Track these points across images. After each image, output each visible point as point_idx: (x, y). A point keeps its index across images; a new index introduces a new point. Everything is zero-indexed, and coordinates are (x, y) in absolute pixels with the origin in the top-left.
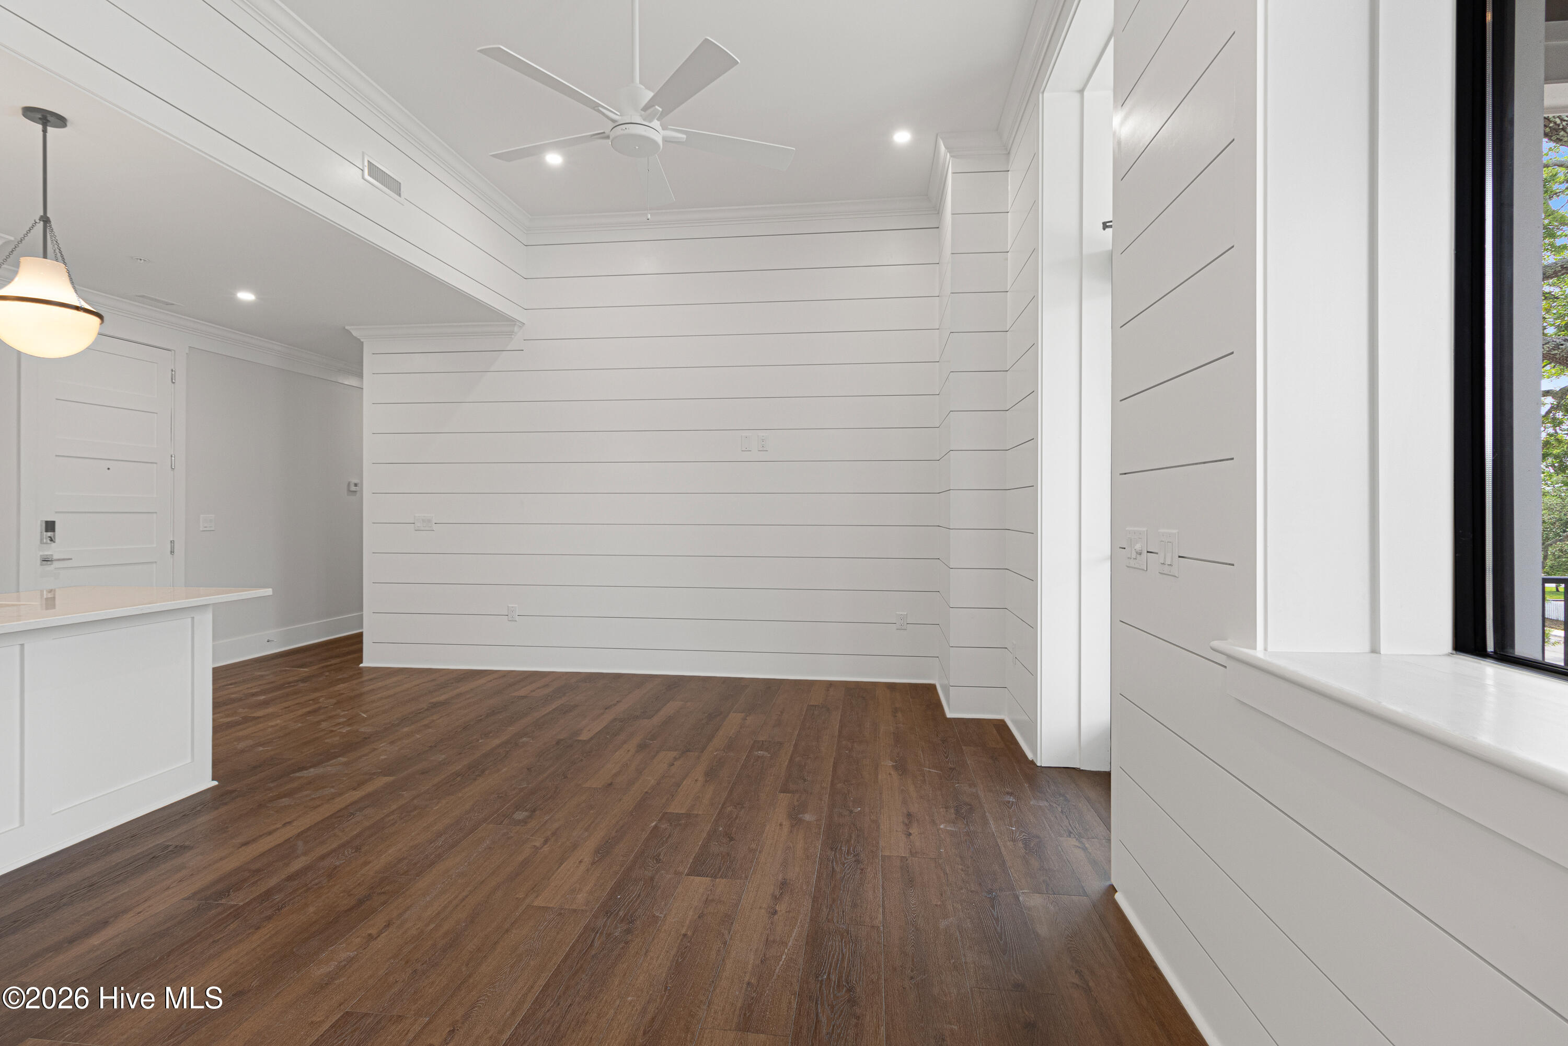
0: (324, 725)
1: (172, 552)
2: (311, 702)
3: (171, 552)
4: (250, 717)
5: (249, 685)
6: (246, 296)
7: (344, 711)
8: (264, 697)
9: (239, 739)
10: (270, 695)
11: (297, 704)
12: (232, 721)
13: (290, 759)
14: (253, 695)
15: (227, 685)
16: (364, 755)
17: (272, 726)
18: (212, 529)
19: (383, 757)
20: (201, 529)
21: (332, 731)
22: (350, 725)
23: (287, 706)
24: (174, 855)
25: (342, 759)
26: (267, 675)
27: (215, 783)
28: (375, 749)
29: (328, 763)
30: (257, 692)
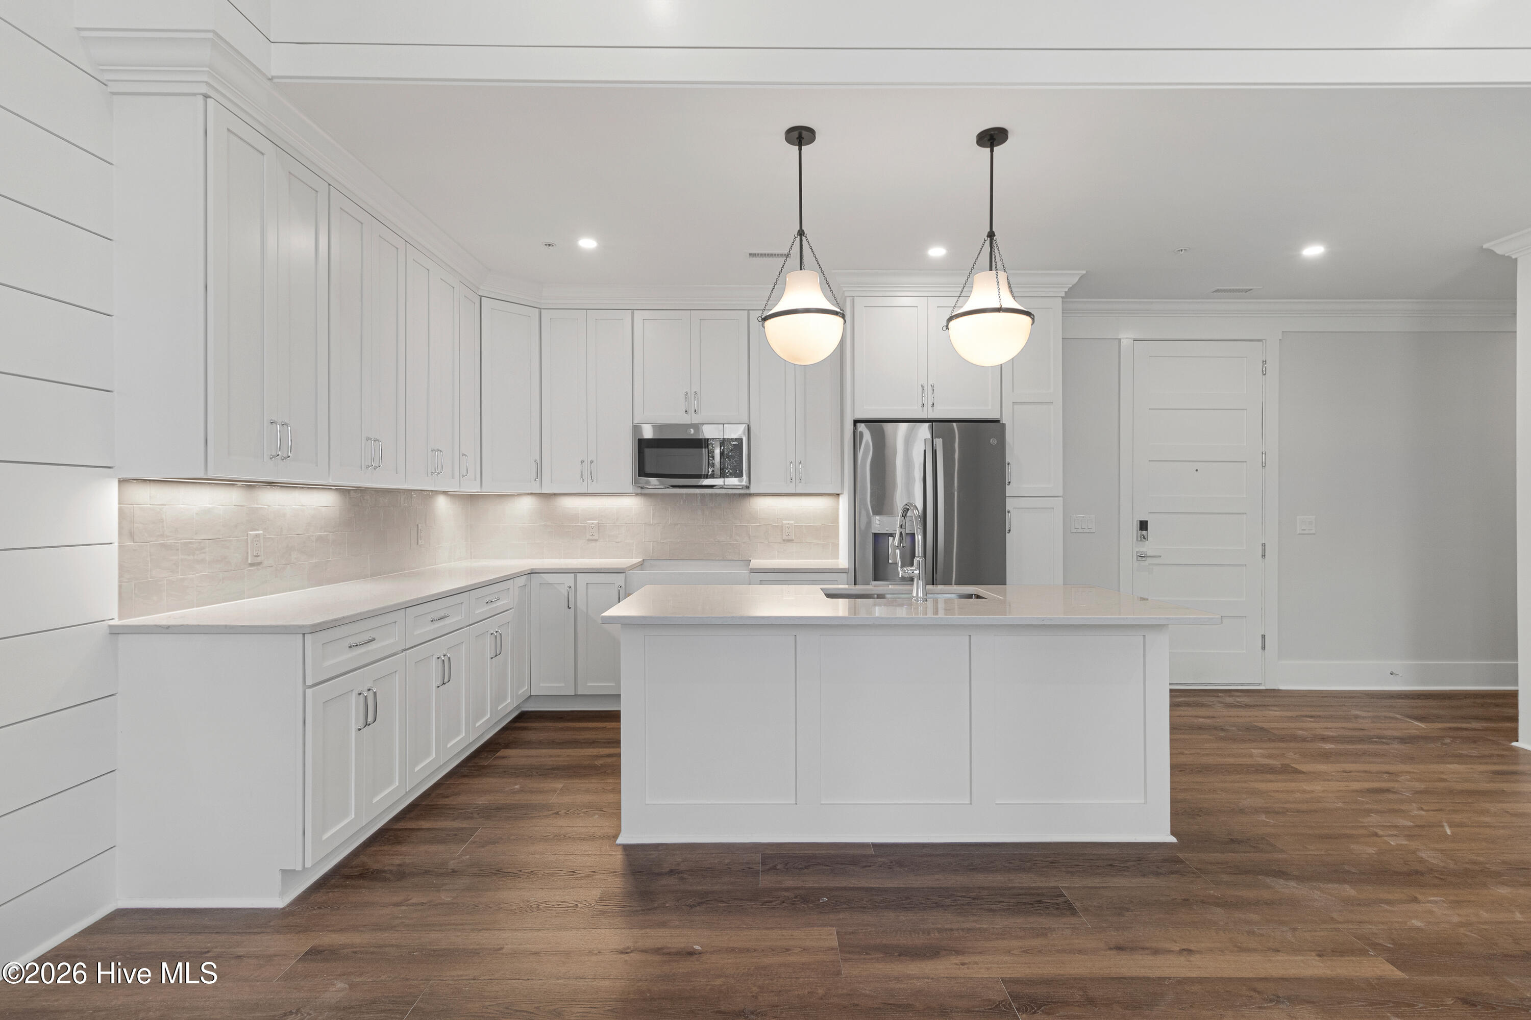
0: (1374, 819)
1: (1264, 556)
2: (1386, 776)
3: (1262, 555)
4: (1292, 767)
5: (1329, 725)
6: (1313, 251)
7: (1422, 809)
8: (1333, 746)
9: (1253, 793)
10: (1341, 747)
11: (1365, 772)
12: (1267, 765)
13: (1282, 851)
14: (1324, 739)
15: (1306, 716)
16: (1389, 902)
17: (1304, 791)
18: (1311, 532)
19: (1417, 923)
20: (1298, 533)
21: (1376, 835)
22: (1410, 837)
23: (1348, 769)
24: (1055, 912)
25: (1349, 891)
26: (1364, 718)
27: (1173, 840)
28: (1415, 900)
29: (1322, 886)
30: (1333, 737)
